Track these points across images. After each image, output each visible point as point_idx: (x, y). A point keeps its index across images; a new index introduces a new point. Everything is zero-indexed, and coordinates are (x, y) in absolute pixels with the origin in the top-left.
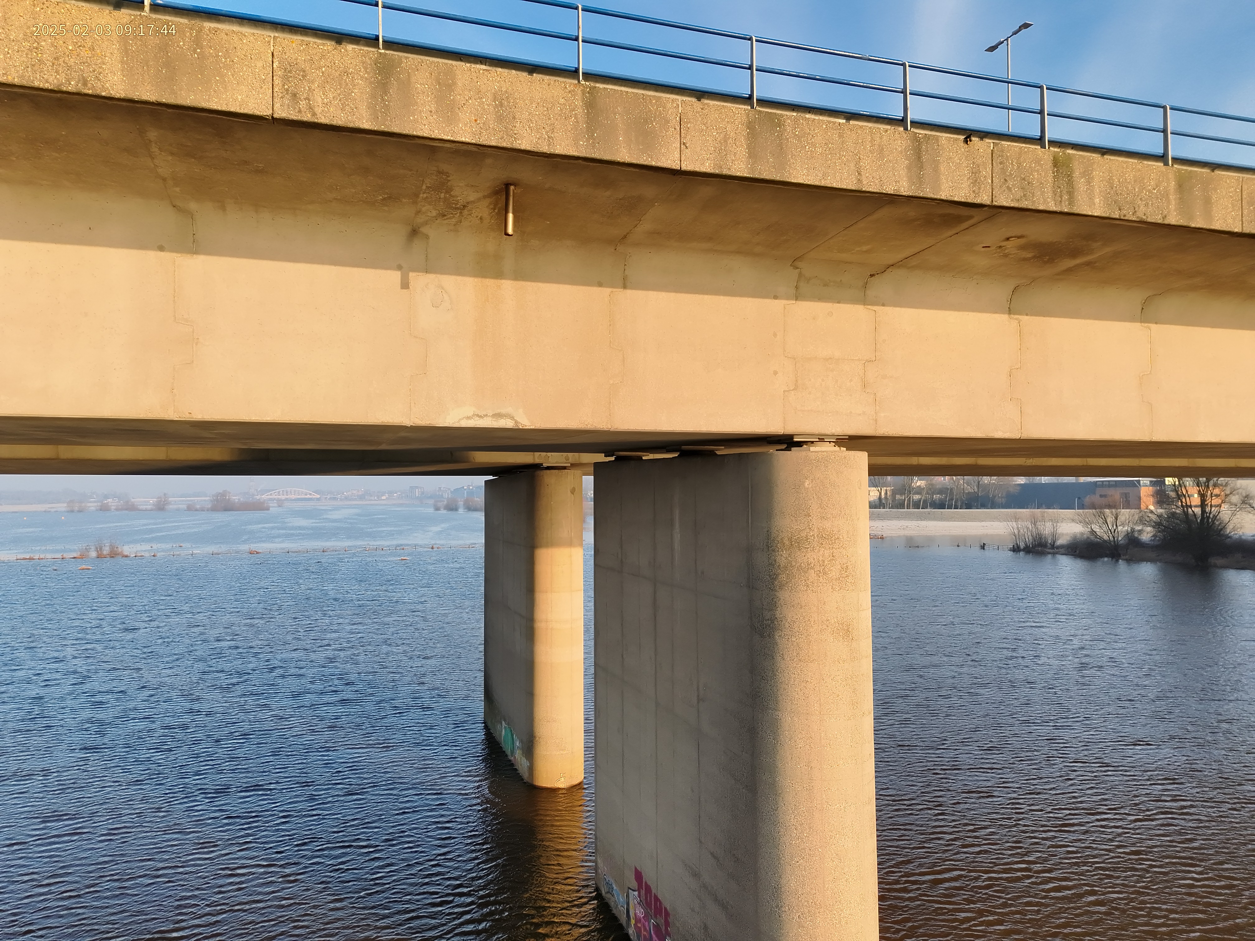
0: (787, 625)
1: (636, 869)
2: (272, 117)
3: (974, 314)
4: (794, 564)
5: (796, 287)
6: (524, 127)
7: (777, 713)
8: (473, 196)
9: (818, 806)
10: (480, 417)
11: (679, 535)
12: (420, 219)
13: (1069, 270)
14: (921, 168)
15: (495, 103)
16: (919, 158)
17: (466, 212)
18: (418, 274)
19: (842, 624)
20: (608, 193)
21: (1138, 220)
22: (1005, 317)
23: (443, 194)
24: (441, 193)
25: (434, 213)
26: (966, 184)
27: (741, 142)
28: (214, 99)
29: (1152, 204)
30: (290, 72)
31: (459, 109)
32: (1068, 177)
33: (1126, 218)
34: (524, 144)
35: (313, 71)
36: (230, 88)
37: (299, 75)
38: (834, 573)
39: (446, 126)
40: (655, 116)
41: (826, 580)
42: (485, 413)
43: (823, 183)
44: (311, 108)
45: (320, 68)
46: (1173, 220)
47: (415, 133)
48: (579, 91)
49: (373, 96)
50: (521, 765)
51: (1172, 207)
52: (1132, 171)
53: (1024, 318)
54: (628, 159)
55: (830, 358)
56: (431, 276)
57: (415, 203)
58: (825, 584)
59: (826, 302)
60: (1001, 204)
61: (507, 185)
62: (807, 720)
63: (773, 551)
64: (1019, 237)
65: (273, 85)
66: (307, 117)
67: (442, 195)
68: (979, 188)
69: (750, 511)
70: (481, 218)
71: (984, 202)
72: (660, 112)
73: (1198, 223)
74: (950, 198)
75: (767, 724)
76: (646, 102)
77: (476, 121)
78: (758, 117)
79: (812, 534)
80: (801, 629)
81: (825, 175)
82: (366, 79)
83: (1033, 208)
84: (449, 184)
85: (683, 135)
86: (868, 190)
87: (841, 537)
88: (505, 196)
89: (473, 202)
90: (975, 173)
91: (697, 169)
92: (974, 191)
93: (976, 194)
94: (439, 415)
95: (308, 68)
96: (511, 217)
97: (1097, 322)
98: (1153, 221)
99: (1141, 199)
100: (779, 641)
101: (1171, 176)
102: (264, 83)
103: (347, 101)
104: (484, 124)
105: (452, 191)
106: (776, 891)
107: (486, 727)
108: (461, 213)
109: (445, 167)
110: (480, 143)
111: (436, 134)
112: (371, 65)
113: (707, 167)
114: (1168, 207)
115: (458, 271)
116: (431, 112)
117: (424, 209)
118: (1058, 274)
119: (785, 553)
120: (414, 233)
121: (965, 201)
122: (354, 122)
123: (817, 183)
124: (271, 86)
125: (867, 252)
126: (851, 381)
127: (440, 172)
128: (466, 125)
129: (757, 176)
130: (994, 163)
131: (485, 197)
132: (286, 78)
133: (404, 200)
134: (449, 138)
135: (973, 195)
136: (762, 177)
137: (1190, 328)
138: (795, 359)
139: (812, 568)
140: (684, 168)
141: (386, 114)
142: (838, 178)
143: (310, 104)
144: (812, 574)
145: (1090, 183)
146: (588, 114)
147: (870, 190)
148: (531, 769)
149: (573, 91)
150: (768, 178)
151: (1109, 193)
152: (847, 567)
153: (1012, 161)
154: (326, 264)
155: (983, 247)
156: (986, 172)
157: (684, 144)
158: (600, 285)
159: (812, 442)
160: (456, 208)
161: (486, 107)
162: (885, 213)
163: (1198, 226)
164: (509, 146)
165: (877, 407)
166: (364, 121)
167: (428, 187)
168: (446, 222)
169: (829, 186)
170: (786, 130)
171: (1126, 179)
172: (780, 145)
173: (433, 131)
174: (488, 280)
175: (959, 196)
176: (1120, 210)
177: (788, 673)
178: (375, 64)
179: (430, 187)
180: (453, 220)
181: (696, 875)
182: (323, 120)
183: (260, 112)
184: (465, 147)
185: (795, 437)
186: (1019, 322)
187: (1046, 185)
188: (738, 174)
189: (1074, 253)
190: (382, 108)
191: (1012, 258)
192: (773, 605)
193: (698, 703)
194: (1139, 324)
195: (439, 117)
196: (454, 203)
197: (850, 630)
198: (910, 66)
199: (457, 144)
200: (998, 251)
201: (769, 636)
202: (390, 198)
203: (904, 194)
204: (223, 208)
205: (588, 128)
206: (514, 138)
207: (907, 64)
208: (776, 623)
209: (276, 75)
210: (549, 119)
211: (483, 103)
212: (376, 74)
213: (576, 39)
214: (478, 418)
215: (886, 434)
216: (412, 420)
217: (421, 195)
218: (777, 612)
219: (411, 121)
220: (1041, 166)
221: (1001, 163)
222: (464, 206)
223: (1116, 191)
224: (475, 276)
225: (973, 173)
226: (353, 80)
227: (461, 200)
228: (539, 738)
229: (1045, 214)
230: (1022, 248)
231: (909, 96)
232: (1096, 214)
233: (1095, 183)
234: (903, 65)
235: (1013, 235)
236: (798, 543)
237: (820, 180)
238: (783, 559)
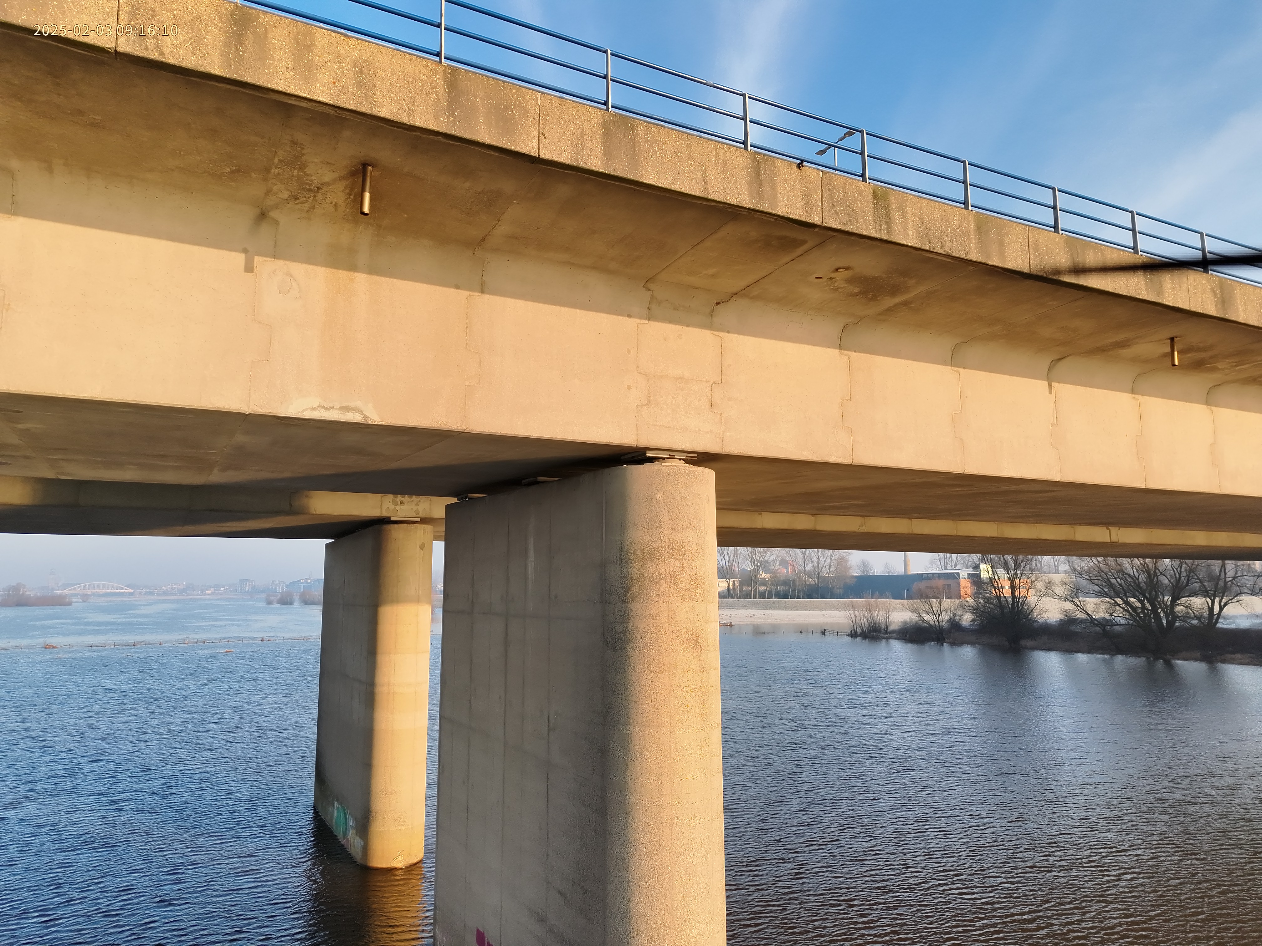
0: (639, 637)
1: (478, 930)
2: (116, 51)
3: (810, 347)
4: (646, 575)
5: (648, 308)
6: (383, 96)
7: (628, 727)
8: (328, 176)
9: (669, 822)
10: (326, 408)
11: (533, 563)
12: (271, 201)
13: (890, 310)
14: (760, 185)
15: (355, 69)
16: (758, 176)
17: (320, 196)
18: (265, 259)
19: (692, 634)
20: (467, 185)
21: (945, 253)
22: (836, 352)
23: (296, 171)
24: (295, 169)
25: (286, 195)
26: (799, 204)
27: (597, 139)
28: (50, 22)
29: (956, 241)
30: (138, 9)
31: (317, 69)
32: (886, 209)
33: (935, 251)
34: (384, 112)
35: (164, 12)
36: (69, 15)
37: (147, 14)
38: (684, 583)
39: (303, 83)
40: (515, 105)
41: (677, 590)
42: (331, 405)
43: (672, 187)
44: (158, 47)
45: (171, 10)
46: (974, 256)
47: (269, 86)
48: (441, 71)
49: (227, 45)
50: (354, 846)
51: (973, 245)
52: (939, 211)
53: (853, 354)
54: (487, 140)
55: (680, 378)
56: (280, 263)
57: (265, 180)
58: (675, 595)
59: (676, 324)
60: (830, 226)
61: (365, 165)
62: (657, 732)
63: (626, 563)
64: (847, 268)
65: (118, 19)
66: (154, 55)
67: (295, 173)
68: (811, 209)
69: (604, 527)
70: (336, 205)
71: (816, 223)
72: (520, 101)
73: (995, 261)
74: (786, 215)
75: (618, 741)
76: (506, 91)
77: (334, 83)
78: (613, 120)
79: (663, 545)
80: (653, 639)
81: (674, 180)
82: (221, 28)
83: (857, 232)
84: (304, 158)
85: (541, 126)
86: (713, 198)
87: (691, 549)
88: (361, 180)
89: (328, 184)
90: (807, 195)
91: (555, 159)
92: (806, 212)
93: (809, 214)
94: (282, 403)
95: (158, 9)
96: (367, 196)
97: (915, 363)
98: (957, 256)
99: (947, 236)
100: (630, 653)
101: (971, 219)
102: (108, 15)
103: (199, 45)
104: (343, 87)
105: (306, 168)
106: (626, 917)
107: (316, 812)
108: (314, 196)
109: (300, 137)
110: (338, 105)
111: (292, 90)
112: (227, 15)
113: (564, 158)
114: (969, 245)
115: (309, 260)
116: (287, 68)
117: (275, 188)
118: (881, 314)
119: (637, 565)
120: (262, 216)
121: (799, 219)
122: (205, 67)
123: (667, 186)
124: (116, 20)
125: (713, 276)
126: (699, 400)
127: (294, 143)
128: (324, 85)
129: (611, 173)
130: (823, 189)
131: (341, 178)
132: (133, 15)
133: (254, 175)
134: (305, 95)
135: (806, 215)
136: (616, 174)
137: (992, 374)
138: (647, 376)
139: (664, 579)
140: (542, 156)
141: (240, 64)
142: (687, 185)
143: (159, 43)
144: (663, 585)
145: (904, 217)
146: (449, 93)
147: (716, 198)
148: (366, 849)
149: (435, 70)
150: (622, 175)
151: (920, 227)
152: (696, 578)
153: (838, 189)
154: (164, 239)
155: (816, 278)
156: (817, 196)
157: (542, 134)
158: (457, 287)
159: (664, 459)
160: (310, 190)
161: (345, 71)
162: (729, 230)
163: (994, 264)
164: (368, 111)
165: (723, 427)
166: (216, 67)
167: (280, 161)
168: (299, 206)
169: (678, 190)
170: (638, 135)
171: (934, 217)
172: (633, 147)
173: (289, 87)
174: (341, 271)
175: (794, 214)
176: (930, 243)
177: (639, 686)
178: (231, 15)
179: (283, 161)
180: (306, 205)
181: (542, 920)
182: (171, 61)
183: (102, 43)
184: (321, 109)
185: (648, 452)
186: (849, 358)
187: (868, 213)
188: (594, 168)
189: (895, 291)
190: (236, 57)
191: (841, 292)
192: (625, 617)
193: (548, 733)
194: (950, 367)
195: (296, 73)
196: (307, 184)
197: (699, 641)
198: (749, 97)
199: (314, 104)
200: (829, 283)
201: (621, 649)
202: (238, 171)
203: (745, 206)
204: (50, 169)
205: (449, 106)
206: (374, 105)
207: (747, 95)
208: (628, 635)
209: (122, 10)
210: (410, 92)
211: (343, 67)
212: (231, 25)
213: (439, 26)
214: (323, 410)
215: (732, 453)
216: (251, 407)
217: (273, 171)
218: (629, 624)
219: (266, 74)
220: (863, 197)
221: (829, 190)
222: (319, 188)
223: (926, 226)
224: (326, 266)
225: (805, 195)
226: (206, 27)
227: (315, 183)
228: (376, 813)
229: (867, 241)
230: (850, 281)
231: (748, 123)
232: (910, 244)
233: (909, 217)
234: (743, 95)
235: (841, 266)
236: (650, 555)
237: (670, 184)
238: (636, 571)
